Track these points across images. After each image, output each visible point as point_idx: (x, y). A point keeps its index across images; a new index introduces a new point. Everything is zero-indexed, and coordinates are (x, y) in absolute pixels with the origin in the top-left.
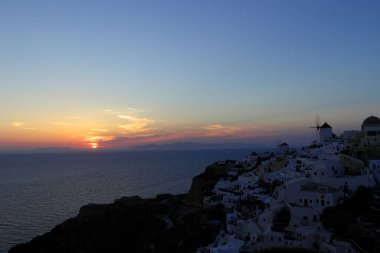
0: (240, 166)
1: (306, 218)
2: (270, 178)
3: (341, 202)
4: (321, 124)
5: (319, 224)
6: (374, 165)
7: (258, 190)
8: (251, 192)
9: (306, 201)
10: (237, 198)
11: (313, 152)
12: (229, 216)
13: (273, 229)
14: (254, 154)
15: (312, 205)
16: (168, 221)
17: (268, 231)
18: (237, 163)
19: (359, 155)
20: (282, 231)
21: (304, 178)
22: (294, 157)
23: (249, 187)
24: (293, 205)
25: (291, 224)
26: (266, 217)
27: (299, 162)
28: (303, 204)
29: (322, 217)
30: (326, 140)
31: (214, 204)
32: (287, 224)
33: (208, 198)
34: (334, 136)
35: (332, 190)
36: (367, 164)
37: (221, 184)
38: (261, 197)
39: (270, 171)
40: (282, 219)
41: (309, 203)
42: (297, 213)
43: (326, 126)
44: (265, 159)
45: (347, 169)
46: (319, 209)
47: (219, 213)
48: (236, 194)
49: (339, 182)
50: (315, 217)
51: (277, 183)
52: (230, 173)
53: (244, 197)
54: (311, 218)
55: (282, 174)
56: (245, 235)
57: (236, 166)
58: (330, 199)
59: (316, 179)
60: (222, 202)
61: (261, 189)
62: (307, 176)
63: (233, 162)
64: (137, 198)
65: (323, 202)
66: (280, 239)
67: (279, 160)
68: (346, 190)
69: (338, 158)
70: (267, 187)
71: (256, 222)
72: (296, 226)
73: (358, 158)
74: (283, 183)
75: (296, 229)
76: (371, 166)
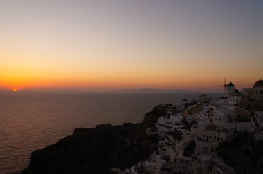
0: (175, 108)
1: (206, 148)
2: (190, 118)
3: (230, 140)
4: (228, 83)
5: (215, 154)
6: (257, 116)
7: (181, 126)
8: (177, 127)
9: (208, 137)
10: (167, 130)
11: (220, 102)
12: (160, 142)
13: (185, 154)
14: (185, 100)
15: (211, 140)
16: (128, 141)
17: (181, 156)
18: (173, 106)
20: (189, 156)
21: (209, 121)
22: (207, 105)
23: (176, 124)
24: (199, 139)
25: (195, 152)
26: (180, 145)
28: (205, 139)
29: (217, 149)
30: (230, 94)
31: (153, 133)
32: (193, 152)
33: (149, 129)
34: (236, 91)
35: (225, 130)
36: (252, 114)
37: (162, 120)
38: (182, 131)
39: (191, 113)
40: (190, 149)
41: (210, 139)
42: (200, 145)
43: (231, 84)
44: (190, 105)
45: (239, 116)
46: (216, 143)
47: (155, 139)
48: (168, 128)
49: (231, 126)
50: (212, 149)
51: (194, 122)
52: (168, 113)
53: (172, 130)
54: (209, 149)
55: (198, 116)
57: (172, 108)
58: (223, 136)
59: (216, 123)
60: (158, 132)
61: (183, 126)
62: (211, 120)
63: (171, 105)
64: (110, 125)
65: (219, 138)
66: (187, 162)
67: (198, 106)
68: (235, 132)
69: (233, 108)
70: (187, 124)
71: (174, 148)
72: (198, 154)
73: (247, 109)
74: (197, 122)
75: (199, 156)
76: (255, 115)
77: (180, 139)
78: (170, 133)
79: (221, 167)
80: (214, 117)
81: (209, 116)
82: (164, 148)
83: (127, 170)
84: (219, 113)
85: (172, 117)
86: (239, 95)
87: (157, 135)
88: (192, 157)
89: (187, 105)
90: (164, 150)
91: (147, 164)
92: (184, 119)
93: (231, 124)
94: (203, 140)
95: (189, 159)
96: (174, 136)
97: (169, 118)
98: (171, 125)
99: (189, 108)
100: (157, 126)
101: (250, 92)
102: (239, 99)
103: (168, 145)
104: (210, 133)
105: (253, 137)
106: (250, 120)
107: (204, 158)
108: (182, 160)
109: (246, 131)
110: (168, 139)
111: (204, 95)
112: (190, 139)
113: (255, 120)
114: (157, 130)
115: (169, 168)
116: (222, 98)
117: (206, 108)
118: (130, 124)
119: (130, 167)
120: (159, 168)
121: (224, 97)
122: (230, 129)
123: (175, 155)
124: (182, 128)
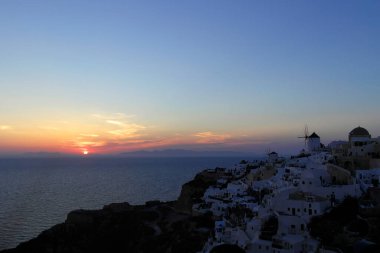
0: (230, 174)
1: (293, 226)
2: (259, 186)
3: (328, 211)
4: (310, 134)
5: (307, 233)
6: (361, 176)
7: (247, 198)
8: (240, 200)
9: (294, 210)
10: (225, 206)
11: (302, 161)
12: (217, 223)
14: (244, 162)
15: (299, 214)
17: (256, 239)
18: (226, 171)
19: (347, 165)
20: (269, 240)
21: (292, 187)
22: (283, 166)
23: (238, 195)
24: (281, 213)
25: (279, 232)
26: (253, 224)
27: (288, 171)
28: (291, 212)
29: (309, 226)
30: (314, 150)
31: (203, 211)
32: (275, 233)
33: (196, 206)
34: (322, 146)
35: (319, 199)
36: (353, 174)
37: (210, 192)
38: (250, 205)
39: (259, 179)
40: (270, 228)
41: (296, 212)
42: (285, 222)
44: (255, 167)
45: (334, 178)
46: (306, 218)
47: (207, 220)
48: (226, 202)
49: (326, 192)
50: (302, 226)
51: (265, 192)
52: (219, 181)
53: (232, 205)
54: (298, 227)
55: (271, 183)
57: (226, 174)
58: (318, 208)
59: (304, 188)
60: (211, 210)
61: (250, 198)
62: (296, 185)
63: (223, 170)
64: (126, 204)
65: (310, 211)
66: (268, 247)
67: (268, 168)
69: (325, 167)
70: (255, 196)
71: (244, 230)
72: (283, 235)
73: (345, 168)
74: (271, 191)
75: (284, 238)
76: (357, 176)
77: (250, 216)
78: (230, 210)
80: (300, 181)
87: (210, 213)
88: (274, 240)
89: (249, 168)
92: (250, 188)
93: (326, 189)
94: (287, 215)
95: (269, 243)
98: (230, 198)
99: (254, 172)
100: (207, 200)
104: (297, 204)
108: (260, 246)
111: (273, 153)
113: (358, 182)
116: (304, 156)
117: (281, 171)
121: (306, 153)
122: (325, 196)
124: (249, 201)
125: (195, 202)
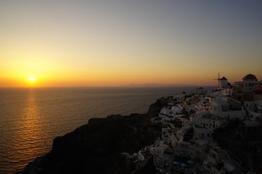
0: (175, 100)
1: (203, 134)
2: (189, 108)
3: (224, 126)
4: (221, 77)
5: (211, 139)
6: (247, 105)
7: (180, 116)
8: (177, 116)
9: (204, 125)
10: (169, 119)
11: (214, 94)
12: (163, 129)
13: (185, 140)
14: (184, 93)
15: (208, 127)
16: (136, 129)
17: (181, 141)
18: (174, 98)
19: (239, 98)
20: (188, 141)
21: (205, 110)
22: (204, 97)
23: (177, 113)
24: (197, 126)
25: (194, 137)
26: (180, 132)
27: (208, 100)
28: (202, 126)
30: (223, 87)
31: (156, 122)
32: (192, 138)
33: (153, 119)
34: (229, 84)
35: (220, 118)
36: (243, 104)
37: (164, 111)
38: (182, 120)
39: (190, 104)
40: (189, 135)
41: (206, 127)
42: (197, 131)
43: (224, 78)
44: (188, 97)
45: (231, 106)
46: (212, 130)
47: (158, 127)
48: (170, 117)
49: (223, 114)
50: (208, 134)
51: (192, 112)
52: (169, 104)
53: (173, 119)
54: (206, 135)
55: (196, 107)
56: (169, 142)
57: (173, 100)
58: (218, 123)
59: (212, 112)
60: (161, 121)
61: (183, 115)
62: (207, 110)
63: (172, 97)
64: (119, 115)
65: (214, 126)
66: (187, 146)
67: (196, 98)
68: (228, 119)
69: (226, 99)
70: (186, 114)
71: (175, 135)
72: (197, 139)
73: (239, 100)
74: (195, 112)
75: (197, 141)
76: (245, 105)
77: (180, 127)
78: (172, 122)
79: (216, 150)
80: (210, 107)
81: (205, 106)
82: (166, 134)
83: (135, 154)
84: (214, 103)
85: (173, 108)
86: (231, 87)
87: (160, 123)
88: (192, 142)
89: (186, 97)
90: (167, 136)
91: (152, 148)
92: (184, 109)
93: (224, 112)
94: (200, 127)
95: (189, 143)
96: (176, 125)
97: (170, 108)
98: (173, 115)
99: (187, 99)
100: (160, 116)
101: (240, 84)
102: (232, 91)
103: (170, 132)
104: (206, 121)
105: (244, 124)
106: (241, 109)
107: (201, 142)
108: (183, 145)
109: (237, 119)
110: (170, 127)
111: (201, 88)
112: (189, 127)
113: (245, 109)
114: (160, 119)
115: (171, 151)
116: (217, 90)
117: (203, 100)
118: (137, 114)
119: (137, 152)
120: (162, 152)
121: (218, 89)
122: (223, 117)
123: (176, 140)
124: (182, 117)
125: (153, 116)
